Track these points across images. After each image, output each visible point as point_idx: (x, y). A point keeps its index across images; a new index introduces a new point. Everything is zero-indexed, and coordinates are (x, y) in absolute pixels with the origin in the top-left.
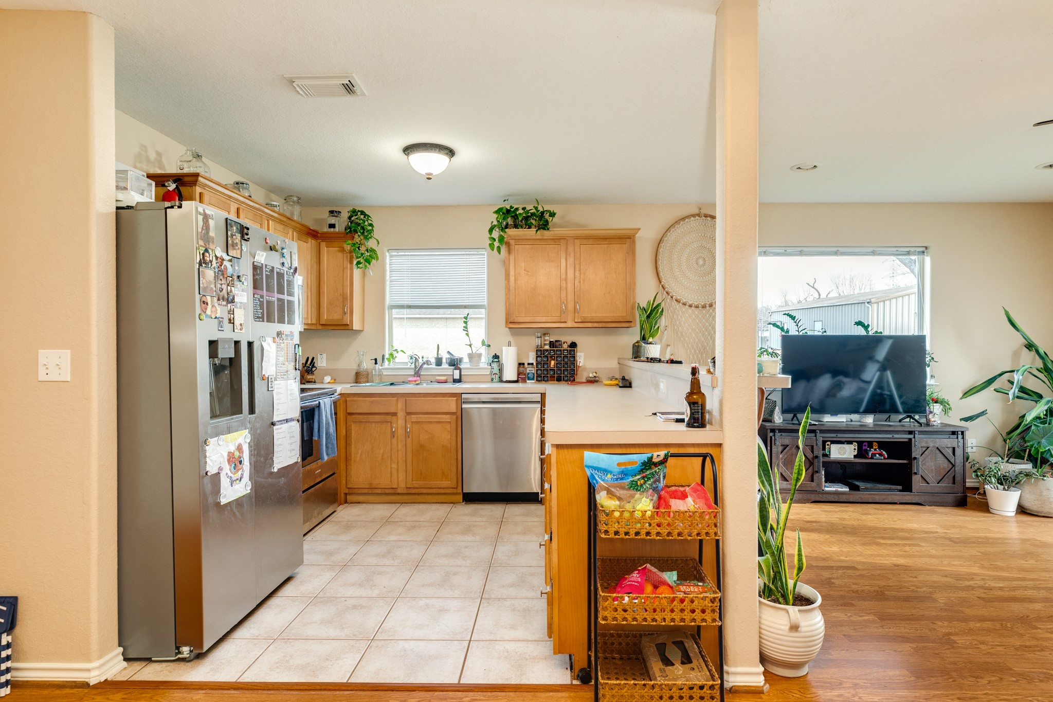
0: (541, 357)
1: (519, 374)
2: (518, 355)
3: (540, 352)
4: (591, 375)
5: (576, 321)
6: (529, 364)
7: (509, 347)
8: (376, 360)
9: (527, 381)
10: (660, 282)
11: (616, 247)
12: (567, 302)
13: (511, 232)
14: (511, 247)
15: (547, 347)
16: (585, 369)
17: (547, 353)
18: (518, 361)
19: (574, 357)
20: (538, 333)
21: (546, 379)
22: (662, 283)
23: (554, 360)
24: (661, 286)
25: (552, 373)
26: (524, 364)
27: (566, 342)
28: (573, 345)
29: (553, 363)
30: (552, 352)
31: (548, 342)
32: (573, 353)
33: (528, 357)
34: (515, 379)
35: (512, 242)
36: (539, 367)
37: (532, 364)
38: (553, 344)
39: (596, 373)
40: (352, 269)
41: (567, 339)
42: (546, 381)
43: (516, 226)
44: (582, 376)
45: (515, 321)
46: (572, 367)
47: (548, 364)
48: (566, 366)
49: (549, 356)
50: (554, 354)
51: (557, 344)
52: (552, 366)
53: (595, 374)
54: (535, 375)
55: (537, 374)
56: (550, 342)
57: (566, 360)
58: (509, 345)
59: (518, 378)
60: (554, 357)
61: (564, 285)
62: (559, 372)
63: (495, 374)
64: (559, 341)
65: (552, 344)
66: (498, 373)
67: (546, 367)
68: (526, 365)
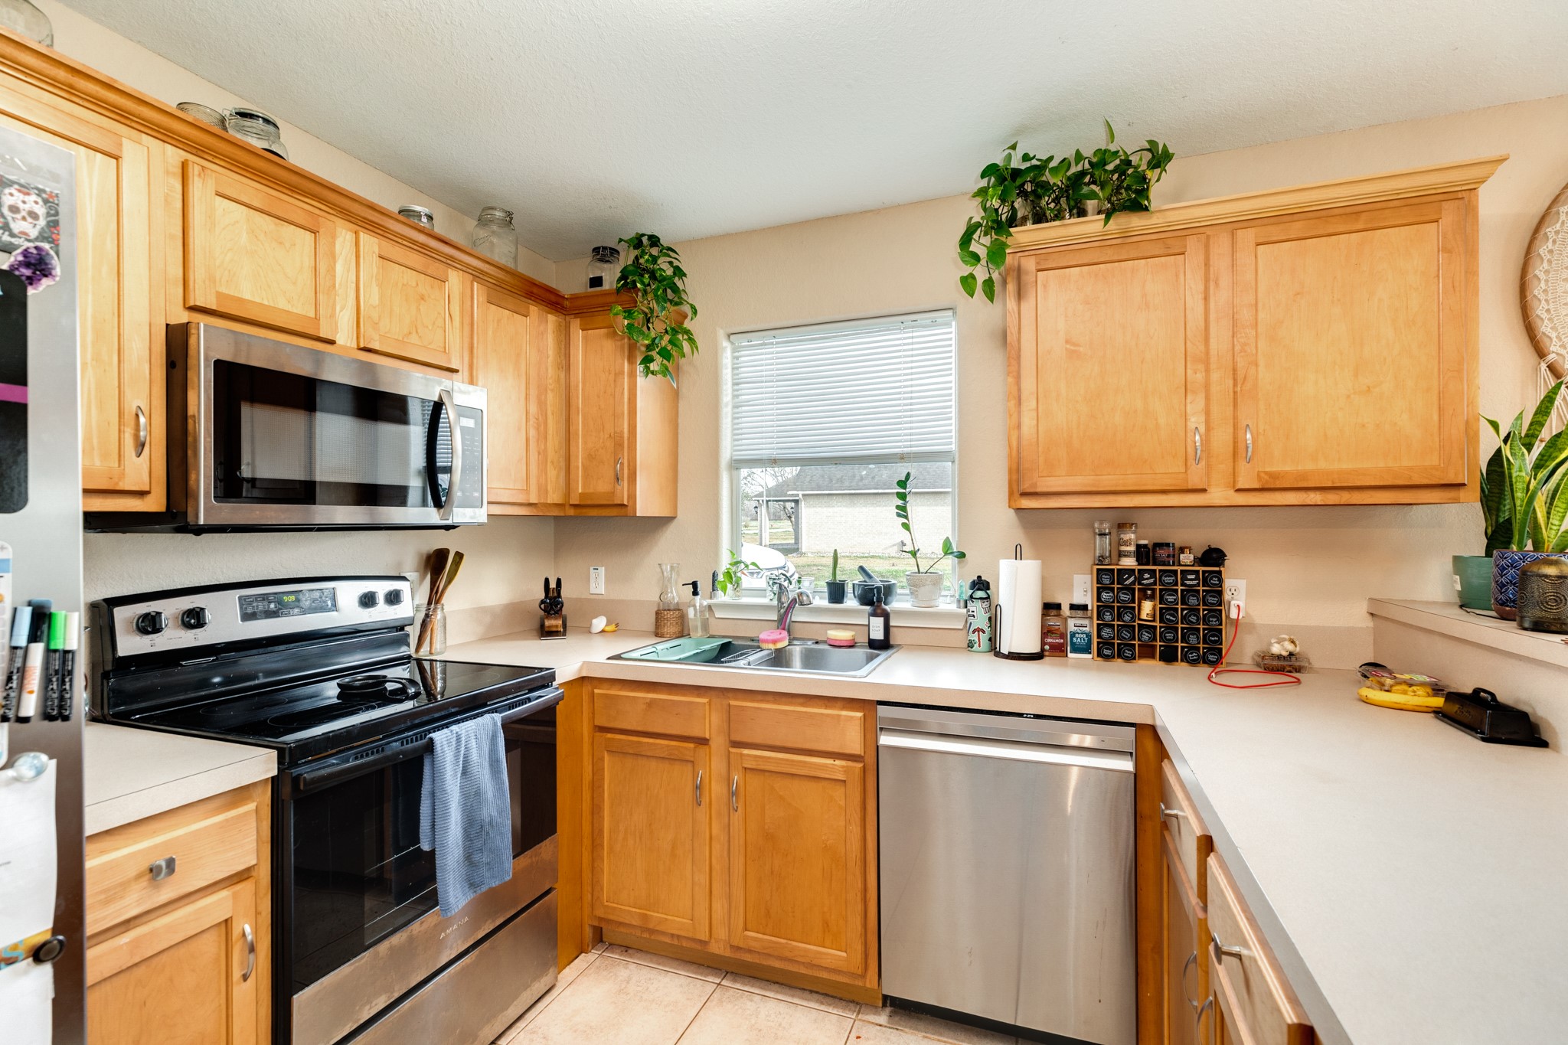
0: (1112, 589)
1: (1046, 632)
2: (1045, 583)
3: (1107, 578)
4: (1276, 649)
5: (1240, 486)
6: (1073, 607)
7: (1018, 561)
8: (695, 585)
9: (1070, 655)
10: (1541, 354)
11: (1396, 236)
12: (1208, 429)
13: (1025, 234)
14: (1024, 278)
15: (1129, 562)
16: (1252, 627)
17: (1132, 579)
18: (1042, 597)
19: (1220, 593)
20: (1101, 522)
21: (1128, 653)
22: (1551, 357)
23: (1152, 598)
24: (1543, 366)
25: (1146, 636)
26: (1058, 606)
27: (1190, 549)
28: (1214, 557)
29: (1147, 607)
30: (1147, 576)
31: (1132, 548)
32: (1215, 581)
33: (1070, 587)
34: (1035, 648)
35: (1029, 264)
36: (1108, 617)
37: (1084, 607)
38: (1148, 553)
39: (1293, 642)
40: (632, 375)
41: (1195, 537)
42: (1127, 659)
43: (1039, 218)
44: (1243, 649)
45: (1039, 490)
46: (1213, 621)
47: (1135, 612)
48: (1193, 619)
49: (1137, 587)
50: (1155, 583)
51: (1162, 553)
52: (1144, 616)
53: (1290, 647)
54: (1095, 640)
55: (1099, 636)
56: (1138, 546)
57: (1193, 601)
58: (1018, 554)
59: (1043, 644)
60: (1154, 591)
61: (1200, 377)
62: (1169, 636)
63: (978, 630)
64: (1168, 545)
65: (1143, 554)
66: (986, 628)
67: (1127, 618)
68: (1066, 610)
